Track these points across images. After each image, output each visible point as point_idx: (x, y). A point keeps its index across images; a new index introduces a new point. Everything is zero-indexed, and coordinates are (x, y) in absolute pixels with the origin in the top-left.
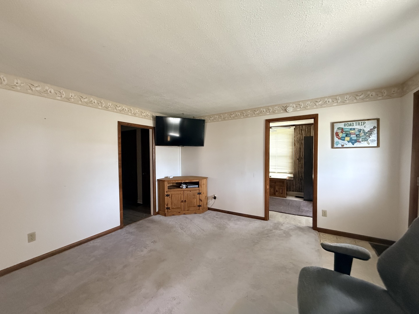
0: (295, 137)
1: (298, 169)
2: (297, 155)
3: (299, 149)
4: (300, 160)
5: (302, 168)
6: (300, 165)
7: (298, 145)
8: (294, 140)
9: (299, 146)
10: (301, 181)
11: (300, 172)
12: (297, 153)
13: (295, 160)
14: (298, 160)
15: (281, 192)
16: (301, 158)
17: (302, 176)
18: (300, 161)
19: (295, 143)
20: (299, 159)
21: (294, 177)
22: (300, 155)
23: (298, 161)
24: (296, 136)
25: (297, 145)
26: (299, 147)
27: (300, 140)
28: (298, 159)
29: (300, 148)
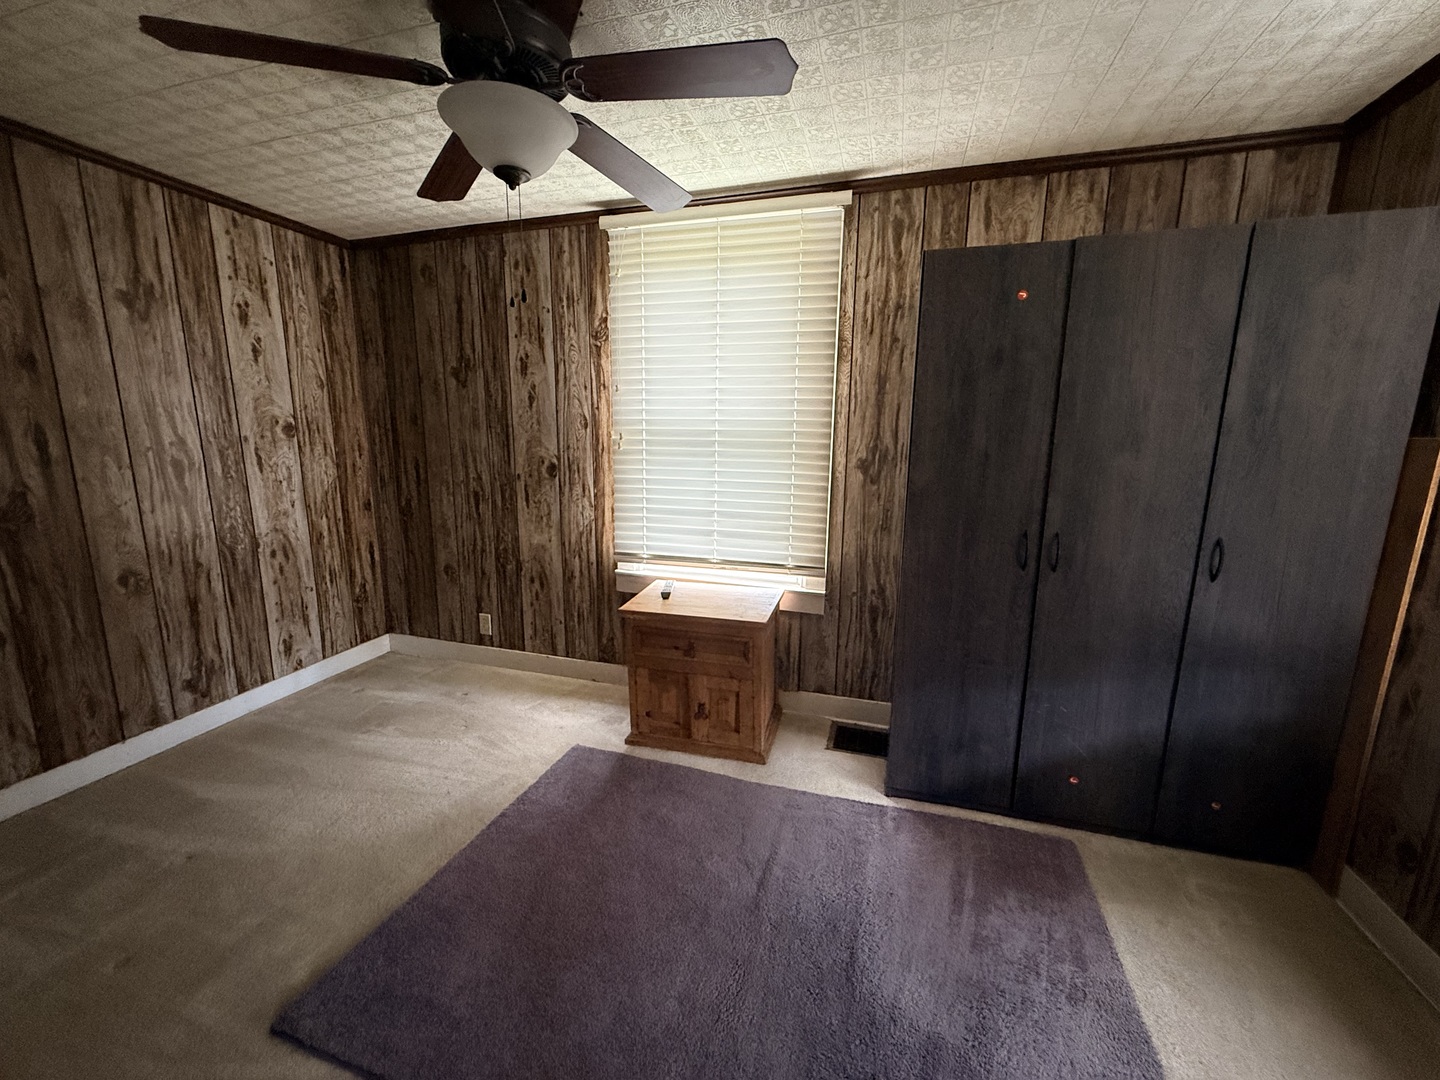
0: (850, 292)
1: (860, 537)
2: (856, 433)
3: (873, 390)
4: (873, 470)
5: (885, 528)
6: (875, 509)
7: (866, 356)
8: (843, 311)
9: (872, 364)
10: (874, 621)
11: (870, 561)
12: (855, 420)
13: (841, 468)
14: (865, 471)
15: (732, 719)
16: (884, 458)
17: (882, 590)
18: (873, 482)
19: (848, 334)
20: (871, 467)
21: (828, 597)
22: (877, 436)
23: (860, 476)
24: (856, 279)
25: (857, 353)
26: (874, 368)
27: (882, 312)
28: (864, 466)
29: (881, 380)
